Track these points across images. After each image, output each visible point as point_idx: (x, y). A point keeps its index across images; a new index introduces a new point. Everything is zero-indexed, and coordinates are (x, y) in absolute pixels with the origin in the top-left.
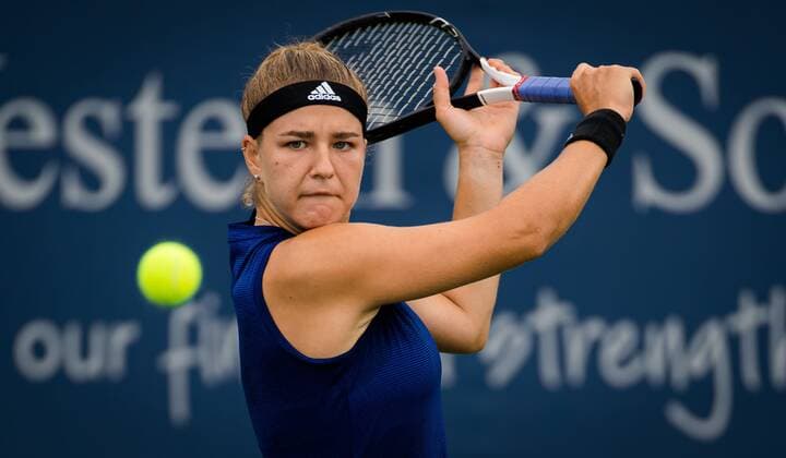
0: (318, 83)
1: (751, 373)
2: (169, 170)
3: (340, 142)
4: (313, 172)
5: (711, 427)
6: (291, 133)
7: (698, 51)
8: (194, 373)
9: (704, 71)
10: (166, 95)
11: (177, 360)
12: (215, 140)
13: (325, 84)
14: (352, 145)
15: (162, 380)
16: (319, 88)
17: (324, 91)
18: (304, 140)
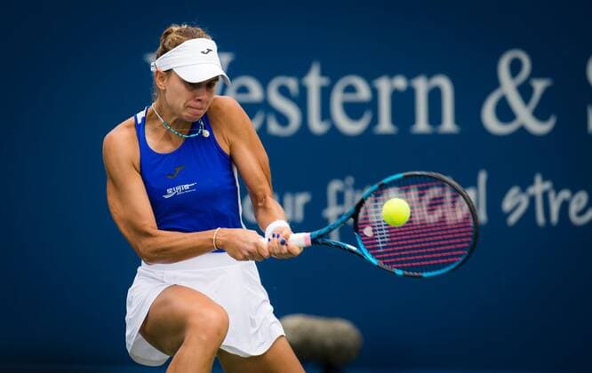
10: (323, 73)
12: (351, 97)
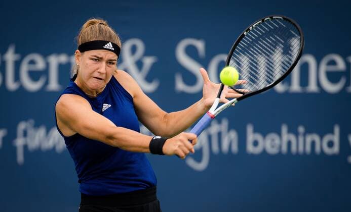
0: (108, 42)
1: (215, 148)
2: (17, 77)
3: (110, 62)
4: (99, 71)
5: (202, 166)
6: (95, 56)
7: (198, 38)
8: (25, 147)
9: (200, 45)
11: (20, 142)
13: (110, 43)
14: (113, 64)
15: (14, 149)
16: (108, 44)
17: (109, 46)
18: (98, 59)
